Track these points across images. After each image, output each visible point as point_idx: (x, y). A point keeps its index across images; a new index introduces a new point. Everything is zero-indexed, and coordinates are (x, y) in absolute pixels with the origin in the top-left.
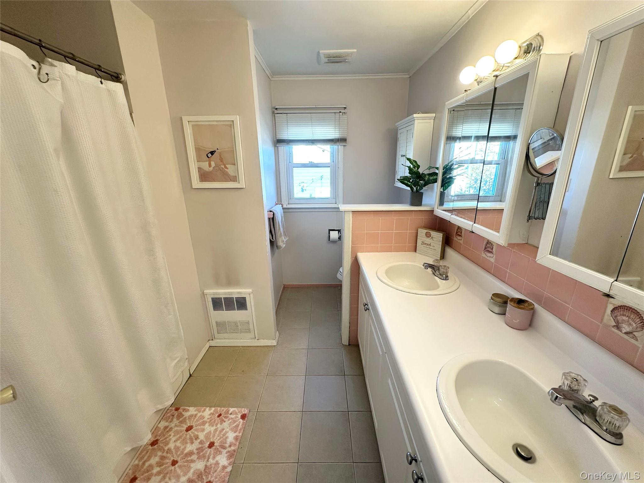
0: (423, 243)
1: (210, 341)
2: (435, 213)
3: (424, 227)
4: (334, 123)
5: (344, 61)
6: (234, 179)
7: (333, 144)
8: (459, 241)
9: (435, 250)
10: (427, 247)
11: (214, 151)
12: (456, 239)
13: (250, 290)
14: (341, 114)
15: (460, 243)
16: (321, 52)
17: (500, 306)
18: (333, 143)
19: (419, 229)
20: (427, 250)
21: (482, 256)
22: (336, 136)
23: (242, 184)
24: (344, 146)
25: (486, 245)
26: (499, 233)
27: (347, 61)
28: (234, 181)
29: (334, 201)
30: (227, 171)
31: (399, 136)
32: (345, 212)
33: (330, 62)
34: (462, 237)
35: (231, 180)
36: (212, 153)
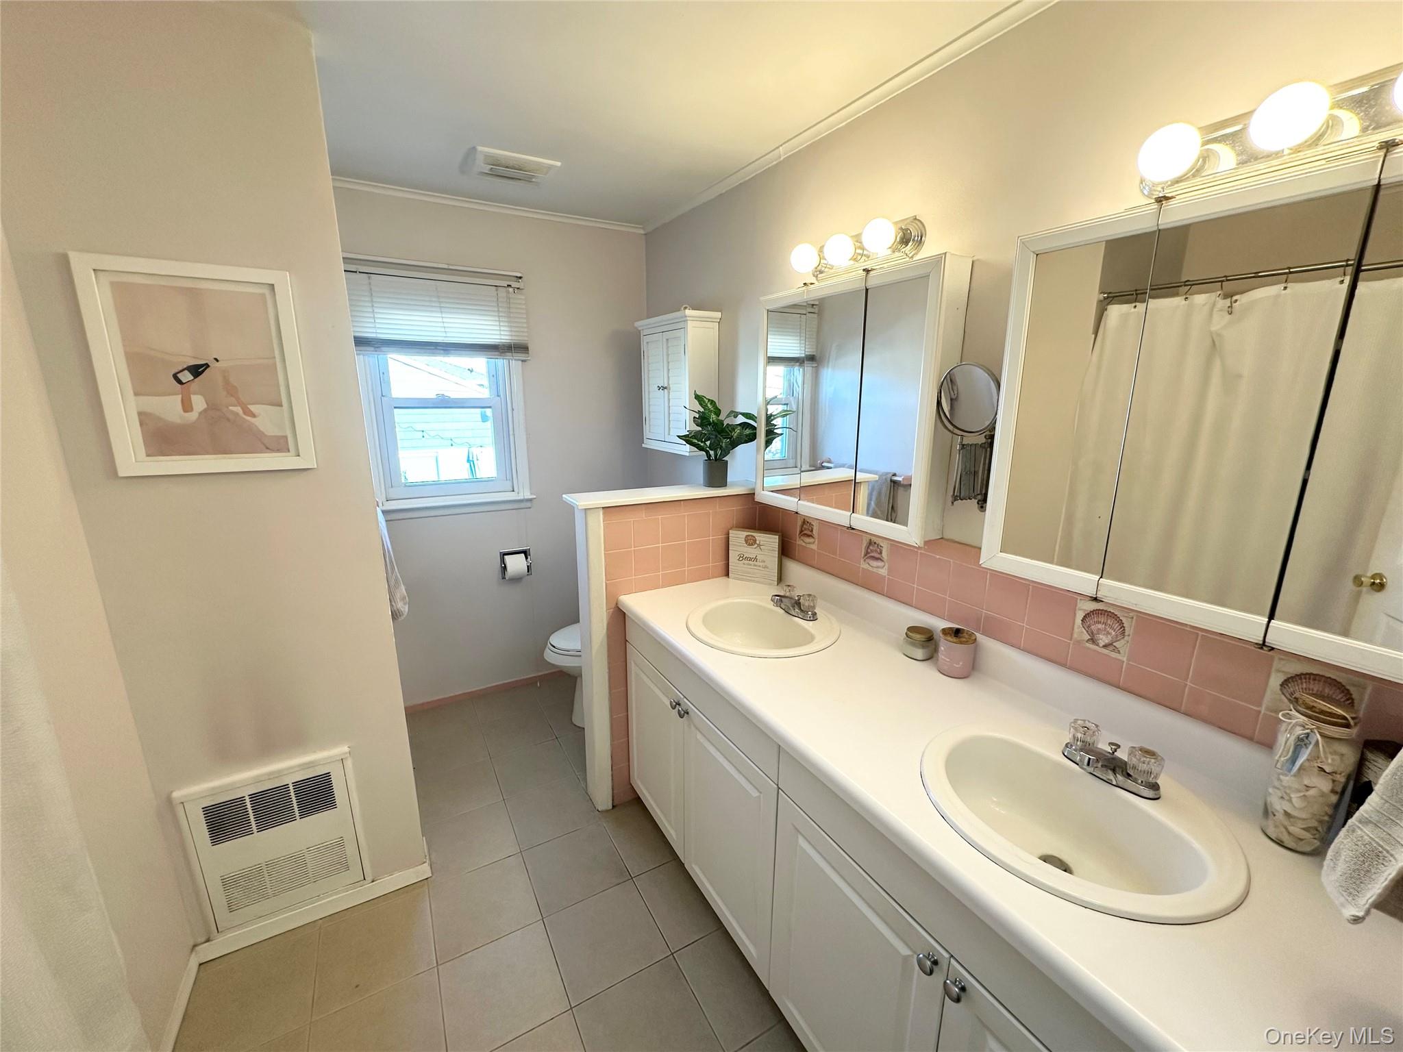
0: (742, 557)
1: (197, 948)
2: (757, 499)
3: (736, 527)
4: (496, 309)
5: (529, 180)
6: (279, 445)
7: (498, 355)
8: (808, 546)
9: (766, 567)
10: (751, 565)
11: (202, 366)
12: (800, 542)
13: (345, 749)
14: (511, 290)
15: (812, 549)
16: (480, 148)
17: (923, 647)
18: (497, 353)
19: (730, 531)
20: (751, 570)
21: (863, 568)
22: (503, 337)
23: (307, 460)
24: (522, 361)
25: (868, 548)
26: (907, 526)
27: (534, 180)
28: (278, 451)
29: (508, 486)
30: (253, 424)
31: (644, 347)
32: (588, 512)
33: (494, 174)
34: (813, 538)
35: (268, 449)
36: (197, 370)
